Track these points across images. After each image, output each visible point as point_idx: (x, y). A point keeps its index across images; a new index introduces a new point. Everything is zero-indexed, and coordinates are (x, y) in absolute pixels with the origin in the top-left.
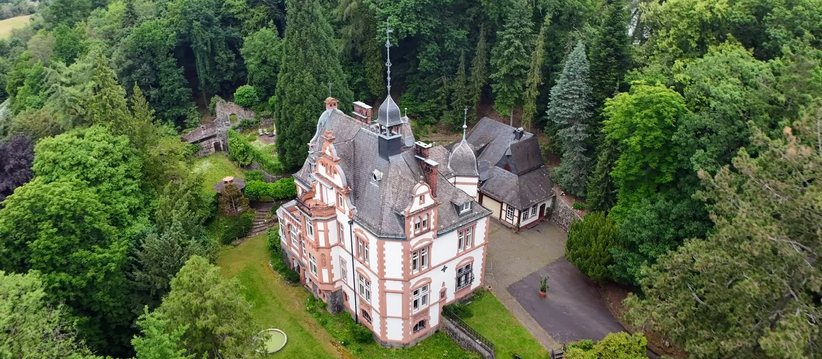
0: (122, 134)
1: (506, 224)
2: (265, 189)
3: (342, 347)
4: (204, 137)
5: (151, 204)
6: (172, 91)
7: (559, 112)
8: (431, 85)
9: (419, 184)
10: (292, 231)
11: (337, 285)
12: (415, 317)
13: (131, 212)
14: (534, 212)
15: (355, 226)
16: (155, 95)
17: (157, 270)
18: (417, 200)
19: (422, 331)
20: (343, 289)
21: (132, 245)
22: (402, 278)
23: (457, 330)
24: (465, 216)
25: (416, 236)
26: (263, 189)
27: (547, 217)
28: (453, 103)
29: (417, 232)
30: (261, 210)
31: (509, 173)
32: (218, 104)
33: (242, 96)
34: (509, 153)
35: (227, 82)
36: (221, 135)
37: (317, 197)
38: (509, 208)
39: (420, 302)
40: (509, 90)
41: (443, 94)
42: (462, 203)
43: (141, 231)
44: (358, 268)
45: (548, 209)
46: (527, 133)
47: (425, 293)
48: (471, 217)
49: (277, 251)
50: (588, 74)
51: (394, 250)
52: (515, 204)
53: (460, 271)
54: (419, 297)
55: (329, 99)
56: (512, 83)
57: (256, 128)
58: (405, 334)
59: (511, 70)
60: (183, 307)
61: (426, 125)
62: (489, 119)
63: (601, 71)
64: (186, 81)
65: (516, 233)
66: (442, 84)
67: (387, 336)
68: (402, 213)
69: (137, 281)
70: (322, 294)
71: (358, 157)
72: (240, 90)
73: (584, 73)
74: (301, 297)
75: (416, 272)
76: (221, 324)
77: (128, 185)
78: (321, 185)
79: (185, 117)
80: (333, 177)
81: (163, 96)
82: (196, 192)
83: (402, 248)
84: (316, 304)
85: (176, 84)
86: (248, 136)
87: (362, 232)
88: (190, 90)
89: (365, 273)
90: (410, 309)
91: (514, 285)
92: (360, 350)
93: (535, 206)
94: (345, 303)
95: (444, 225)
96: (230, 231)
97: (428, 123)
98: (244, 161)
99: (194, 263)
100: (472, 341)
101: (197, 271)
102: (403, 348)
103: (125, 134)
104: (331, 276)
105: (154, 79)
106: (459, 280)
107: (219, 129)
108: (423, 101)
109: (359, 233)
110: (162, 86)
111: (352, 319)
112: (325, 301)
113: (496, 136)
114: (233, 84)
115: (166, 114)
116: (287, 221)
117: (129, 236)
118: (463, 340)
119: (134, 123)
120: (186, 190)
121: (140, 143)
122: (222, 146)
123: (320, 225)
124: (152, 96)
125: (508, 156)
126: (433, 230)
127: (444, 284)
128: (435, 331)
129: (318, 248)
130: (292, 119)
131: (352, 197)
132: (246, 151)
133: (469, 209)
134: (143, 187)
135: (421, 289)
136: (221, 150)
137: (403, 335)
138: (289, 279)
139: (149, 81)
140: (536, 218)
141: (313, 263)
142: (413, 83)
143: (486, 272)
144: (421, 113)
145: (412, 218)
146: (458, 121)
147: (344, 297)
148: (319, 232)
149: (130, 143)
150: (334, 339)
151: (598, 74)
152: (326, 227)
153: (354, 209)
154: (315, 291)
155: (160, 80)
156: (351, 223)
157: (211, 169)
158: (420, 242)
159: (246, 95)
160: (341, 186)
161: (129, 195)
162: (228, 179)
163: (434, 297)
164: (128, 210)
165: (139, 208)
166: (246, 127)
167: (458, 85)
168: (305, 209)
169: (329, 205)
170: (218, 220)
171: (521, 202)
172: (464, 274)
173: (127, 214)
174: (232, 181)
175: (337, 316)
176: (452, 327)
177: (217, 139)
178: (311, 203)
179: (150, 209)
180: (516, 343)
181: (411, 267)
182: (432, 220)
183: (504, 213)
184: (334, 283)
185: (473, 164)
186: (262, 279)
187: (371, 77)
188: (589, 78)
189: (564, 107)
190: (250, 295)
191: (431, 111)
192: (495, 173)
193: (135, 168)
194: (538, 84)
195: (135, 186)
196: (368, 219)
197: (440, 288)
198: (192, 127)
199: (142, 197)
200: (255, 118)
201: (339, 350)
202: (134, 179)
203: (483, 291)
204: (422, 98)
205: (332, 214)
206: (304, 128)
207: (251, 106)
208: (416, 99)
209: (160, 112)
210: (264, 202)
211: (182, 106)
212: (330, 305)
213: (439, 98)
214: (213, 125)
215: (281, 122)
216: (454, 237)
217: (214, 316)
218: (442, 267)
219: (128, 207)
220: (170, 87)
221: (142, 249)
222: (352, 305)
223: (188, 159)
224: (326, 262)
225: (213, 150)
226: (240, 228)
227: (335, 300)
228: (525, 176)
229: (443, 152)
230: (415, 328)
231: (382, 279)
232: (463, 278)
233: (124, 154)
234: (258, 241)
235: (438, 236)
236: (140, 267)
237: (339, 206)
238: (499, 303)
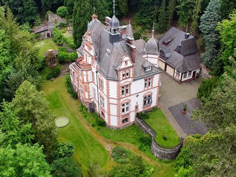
0: (2, 29)
1: (176, 79)
2: (67, 56)
3: (91, 127)
4: (42, 30)
5: (14, 60)
6: (29, 8)
7: (204, 27)
8: (149, 10)
9: (125, 56)
10: (75, 75)
11: (92, 100)
12: (123, 116)
13: (5, 63)
14: (190, 74)
15: (98, 74)
16: (21, 10)
17: (14, 88)
18: (124, 63)
19: (126, 123)
20: (95, 102)
21: (5, 77)
22: (117, 98)
23: (141, 124)
24: (148, 73)
25: (123, 79)
26: (66, 56)
27: (196, 77)
28: (159, 19)
29: (123, 78)
30: (65, 65)
31: (180, 54)
32: (49, 15)
33: (60, 11)
34: (180, 45)
35: (55, 4)
36: (50, 30)
37: (85, 60)
38: (178, 72)
39: (125, 110)
40: (185, 14)
41: (155, 14)
42: (147, 66)
43: (9, 71)
44: (100, 93)
45: (197, 73)
46: (191, 36)
47: (128, 106)
48: (151, 73)
49: (69, 84)
50: (220, 9)
51: (113, 85)
52: (180, 70)
53: (145, 98)
54: (125, 107)
55: (94, 15)
56: (187, 11)
57: (66, 27)
58: (118, 123)
59: (187, 5)
60: (20, 101)
61: (146, 29)
62: (175, 28)
63: (226, 8)
64: (35, 4)
65: (179, 84)
66: (154, 9)
67: (111, 123)
68: (117, 69)
69: (6, 93)
70: (86, 104)
71: (102, 43)
72: (60, 8)
73: (217, 9)
74: (77, 105)
75: (123, 96)
76: (34, 109)
77: (4, 51)
78: (86, 54)
79: (34, 21)
80: (90, 51)
81: (24, 11)
82: (35, 56)
83: (117, 84)
84: (83, 108)
85: (30, 5)
86: (63, 31)
87: (101, 77)
88: (37, 8)
89: (102, 95)
90: (121, 112)
91: (172, 107)
92: (99, 129)
93: (190, 71)
94: (95, 108)
95: (137, 76)
96: (50, 74)
97: (146, 28)
98: (60, 42)
99: (25, 84)
100: (147, 129)
101: (26, 87)
102: (117, 129)
103: (4, 29)
104: (89, 96)
105: (20, 3)
106: (145, 102)
107: (49, 27)
108: (145, 17)
109: (100, 77)
110: (24, 6)
111: (98, 116)
112: (87, 107)
113: (177, 36)
114: (58, 5)
115: (25, 19)
116: (73, 71)
117: (3, 74)
118: (144, 128)
119: (7, 24)
120: (29, 54)
121: (10, 33)
122: (50, 35)
123: (84, 73)
124: (19, 10)
125: (180, 46)
126: (132, 78)
127: (137, 103)
128: (133, 123)
129: (83, 83)
130: (80, 23)
131: (98, 60)
132: (61, 38)
133: (150, 69)
134: (11, 53)
135: (126, 104)
136: (50, 37)
137: (117, 123)
138: (73, 97)
139: (18, 3)
140: (191, 77)
141: (82, 90)
142: (141, 8)
143: (159, 99)
144: (144, 23)
145: (121, 71)
146: (161, 28)
147: (95, 106)
148: (84, 76)
149: (6, 33)
150: (88, 124)
151: (225, 9)
152: (87, 73)
153: (98, 66)
154: (83, 102)
155: (23, 3)
156: (97, 72)
157: (44, 45)
158: (125, 82)
159: (62, 11)
160: (93, 55)
161: (4, 56)
162: (50, 50)
163: (132, 108)
164: (3, 62)
165: (9, 62)
166: (62, 26)
167: (162, 10)
168: (78, 65)
169: (89, 64)
170: (46, 69)
171: (183, 69)
172: (147, 99)
173: (3, 64)
174: (52, 51)
175: (91, 114)
176: (140, 122)
177: (48, 31)
178: (81, 63)
179: (14, 62)
180: (166, 132)
181: (121, 94)
182: (131, 73)
183: (175, 74)
184: (91, 99)
185: (156, 49)
186: (61, 96)
187: (121, 4)
188: (220, 11)
189: (207, 25)
190: (56, 102)
191: (149, 22)
192: (173, 54)
193: (8, 44)
194: (198, 12)
195: (7, 52)
196: (103, 71)
197: (135, 105)
198: (37, 25)
199: (10, 57)
200: (66, 22)
201: (90, 128)
202: (7, 49)
203: (157, 108)
204: (144, 15)
205: (89, 68)
206: (85, 28)
207: (65, 16)
208: (142, 16)
209: (23, 18)
210: (66, 62)
211: (33, 16)
212: (89, 109)
213: (153, 16)
214: (47, 25)
215: (75, 25)
216: (142, 82)
217: (32, 105)
218: (136, 95)
219: (4, 61)
220: (28, 6)
221: (8, 79)
222: (98, 109)
223: (32, 40)
224: (87, 89)
225: (46, 36)
226: (54, 73)
227: (91, 107)
228: (187, 57)
229: (143, 43)
230: (123, 121)
231: (109, 98)
232: (147, 101)
233: (3, 38)
234: (62, 79)
235: (134, 80)
236: (8, 87)
237: (93, 64)
238: (163, 114)
